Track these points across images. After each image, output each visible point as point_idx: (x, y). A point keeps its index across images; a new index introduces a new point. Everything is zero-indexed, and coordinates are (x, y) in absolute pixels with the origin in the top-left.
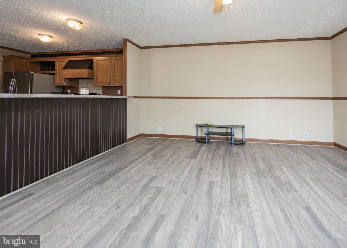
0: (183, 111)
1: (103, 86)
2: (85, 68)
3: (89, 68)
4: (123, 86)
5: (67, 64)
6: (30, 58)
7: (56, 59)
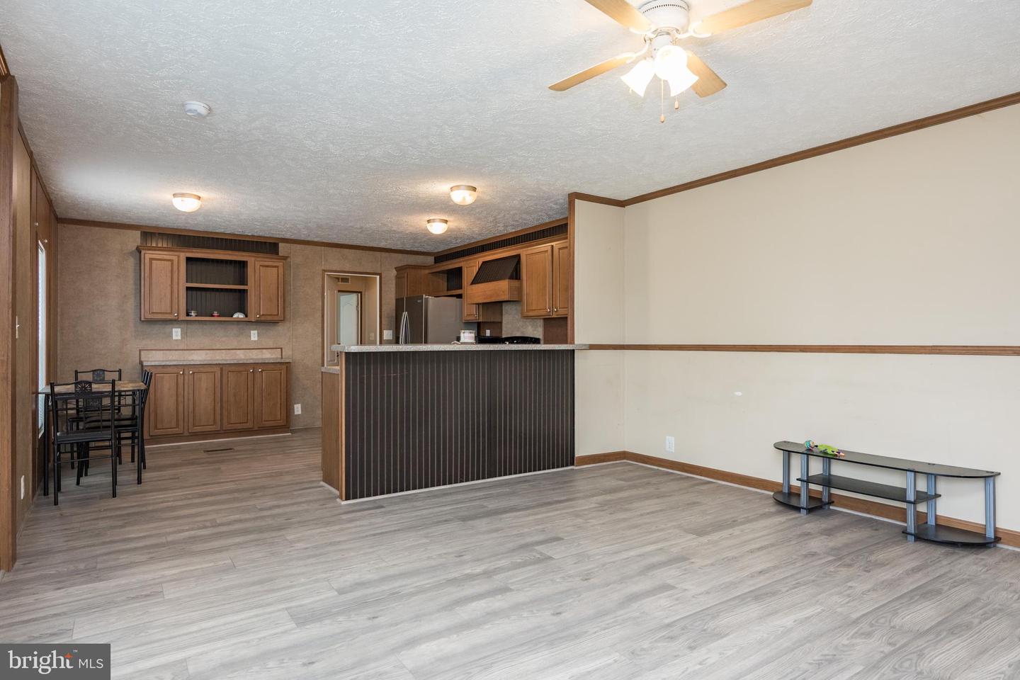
0: (739, 394)
1: (544, 319)
2: (504, 279)
3: (511, 278)
4: (567, 318)
5: (479, 269)
6: (433, 263)
7: (463, 261)
